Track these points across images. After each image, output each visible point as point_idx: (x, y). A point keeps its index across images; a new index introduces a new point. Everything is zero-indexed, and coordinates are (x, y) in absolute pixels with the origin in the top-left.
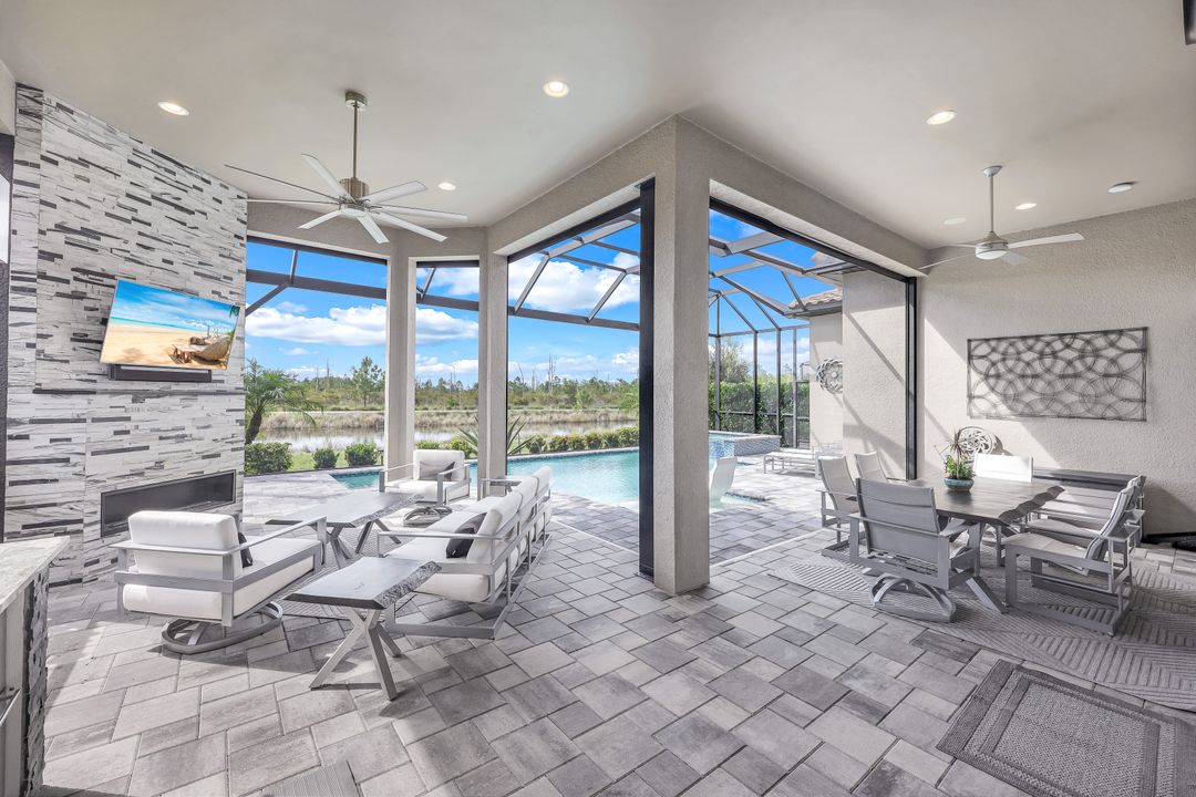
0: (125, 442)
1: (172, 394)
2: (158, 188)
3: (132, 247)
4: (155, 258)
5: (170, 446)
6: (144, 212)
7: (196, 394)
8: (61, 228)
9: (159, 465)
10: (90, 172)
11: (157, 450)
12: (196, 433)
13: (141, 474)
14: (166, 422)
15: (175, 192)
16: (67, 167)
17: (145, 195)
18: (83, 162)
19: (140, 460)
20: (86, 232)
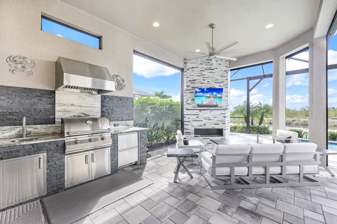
0: (198, 119)
2: (206, 67)
3: (201, 81)
4: (206, 82)
5: (207, 121)
6: (203, 73)
8: (190, 81)
9: (205, 125)
11: (204, 121)
12: (213, 119)
13: (201, 126)
14: (206, 116)
15: (210, 66)
16: (190, 70)
17: (204, 69)
18: (193, 68)
19: (201, 123)
20: (193, 80)
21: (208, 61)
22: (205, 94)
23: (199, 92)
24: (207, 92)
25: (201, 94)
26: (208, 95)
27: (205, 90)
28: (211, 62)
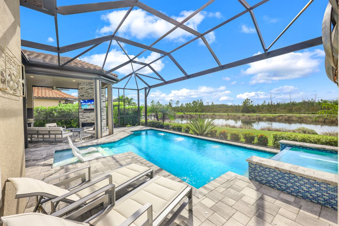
0: (83, 117)
1: (88, 112)
2: (89, 87)
3: (87, 95)
4: (89, 96)
5: (88, 118)
6: (88, 91)
7: (91, 112)
8: (81, 96)
9: (87, 121)
10: (83, 89)
11: (87, 119)
12: (91, 117)
13: (85, 121)
14: (87, 115)
15: (91, 87)
16: (81, 89)
17: (88, 89)
18: (82, 88)
19: (85, 120)
20: (83, 95)
21: (90, 84)
22: (87, 103)
23: (83, 103)
24: (88, 102)
25: (84, 103)
26: (89, 104)
27: (86, 101)
28: (92, 84)
